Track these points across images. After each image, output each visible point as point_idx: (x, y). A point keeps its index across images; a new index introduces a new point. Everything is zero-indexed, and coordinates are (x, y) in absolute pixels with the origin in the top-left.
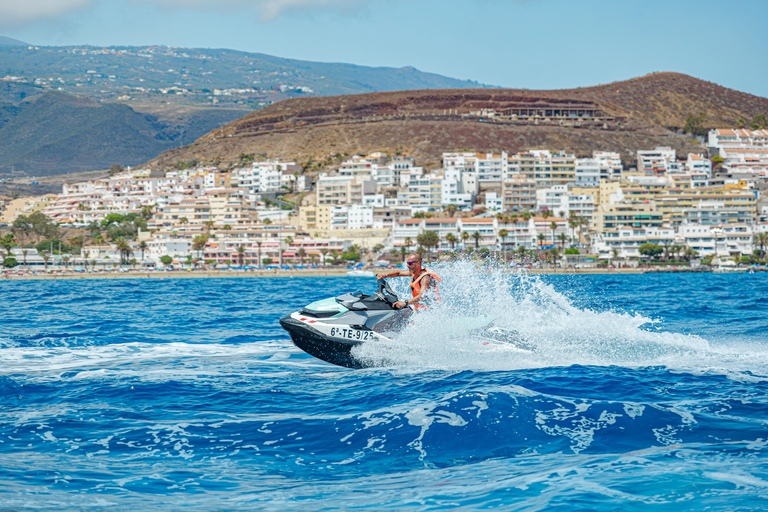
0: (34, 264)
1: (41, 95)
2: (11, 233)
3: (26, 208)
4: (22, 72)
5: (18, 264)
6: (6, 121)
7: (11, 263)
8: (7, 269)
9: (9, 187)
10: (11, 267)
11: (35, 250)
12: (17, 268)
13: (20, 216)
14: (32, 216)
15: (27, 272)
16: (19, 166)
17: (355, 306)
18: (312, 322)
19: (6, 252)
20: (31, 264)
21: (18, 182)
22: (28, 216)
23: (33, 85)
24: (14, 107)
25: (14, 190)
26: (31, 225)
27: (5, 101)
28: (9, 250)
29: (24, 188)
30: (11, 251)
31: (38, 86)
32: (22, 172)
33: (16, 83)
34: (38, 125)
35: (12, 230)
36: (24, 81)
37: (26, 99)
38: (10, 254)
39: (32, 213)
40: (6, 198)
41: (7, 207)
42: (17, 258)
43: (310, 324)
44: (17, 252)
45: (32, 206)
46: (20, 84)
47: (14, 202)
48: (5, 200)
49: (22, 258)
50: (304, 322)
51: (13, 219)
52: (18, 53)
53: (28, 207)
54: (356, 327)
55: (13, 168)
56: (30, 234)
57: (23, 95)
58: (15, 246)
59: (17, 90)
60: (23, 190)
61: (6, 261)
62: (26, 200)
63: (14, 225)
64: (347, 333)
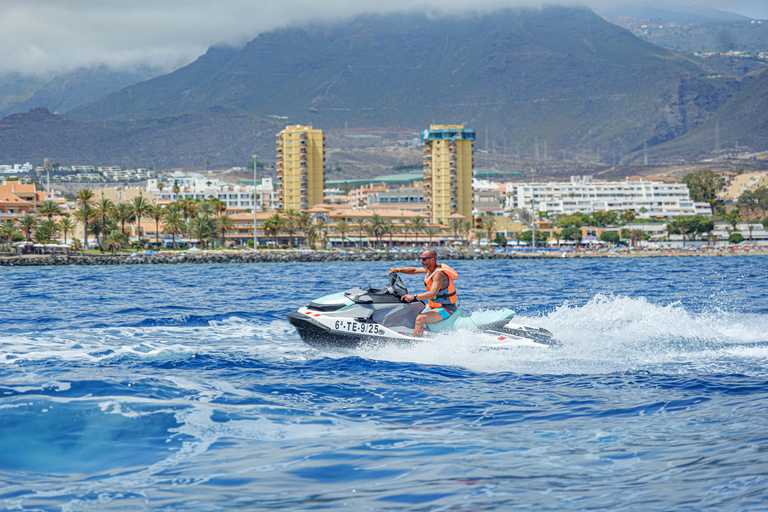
0: (760, 239)
1: (764, 69)
2: (736, 209)
3: (751, 183)
4: (745, 47)
5: (744, 240)
6: (730, 96)
7: (737, 239)
8: (733, 245)
9: (733, 162)
10: (736, 243)
11: (761, 225)
12: (742, 244)
13: (745, 191)
14: (757, 192)
15: (753, 247)
16: (742, 142)
17: (362, 299)
18: (317, 315)
19: (732, 228)
20: (757, 239)
21: (743, 157)
22: (753, 191)
23: (756, 59)
24: (737, 82)
25: (739, 165)
26: (757, 201)
27: (729, 76)
28: (734, 226)
29: (749, 163)
30: (737, 226)
31: (761, 60)
32: (746, 147)
33: (738, 58)
34: (761, 99)
35: (738, 206)
36: (747, 56)
37: (749, 74)
38: (735, 230)
39: (757, 188)
40: (731, 173)
41: (732, 182)
42: (743, 234)
43: (315, 318)
44: (743, 228)
45: (757, 181)
46: (743, 58)
47: (739, 177)
48: (730, 176)
49: (748, 233)
50: (309, 315)
51: (738, 194)
52: (741, 27)
53: (754, 183)
54: (361, 320)
55: (737, 143)
56: (756, 209)
57: (746, 70)
58: (741, 221)
59: (740, 65)
60: (748, 165)
61: (731, 237)
62: (751, 175)
63: (739, 201)
64: (351, 326)
